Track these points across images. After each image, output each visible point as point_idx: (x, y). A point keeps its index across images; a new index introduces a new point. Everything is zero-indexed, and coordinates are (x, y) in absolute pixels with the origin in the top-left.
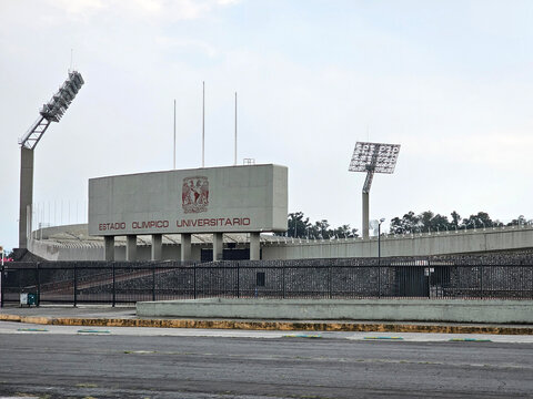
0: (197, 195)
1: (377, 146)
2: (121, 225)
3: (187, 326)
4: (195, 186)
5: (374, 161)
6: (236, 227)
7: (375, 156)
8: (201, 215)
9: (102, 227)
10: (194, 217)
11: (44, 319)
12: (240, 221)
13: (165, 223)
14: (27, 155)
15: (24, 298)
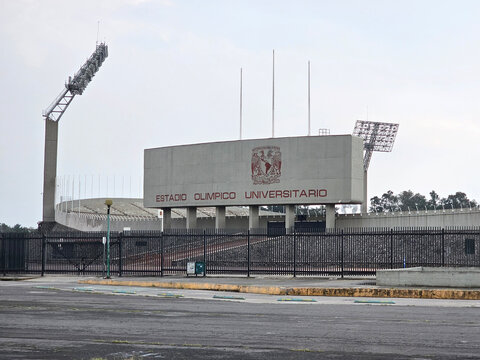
0: (268, 166)
1: (377, 125)
2: (182, 197)
3: (453, 297)
4: (266, 157)
5: (373, 140)
6: (312, 199)
7: (374, 135)
8: (272, 187)
9: (159, 198)
10: (265, 188)
11: (276, 289)
12: (316, 193)
13: (232, 195)
14: (52, 127)
15: (191, 267)
